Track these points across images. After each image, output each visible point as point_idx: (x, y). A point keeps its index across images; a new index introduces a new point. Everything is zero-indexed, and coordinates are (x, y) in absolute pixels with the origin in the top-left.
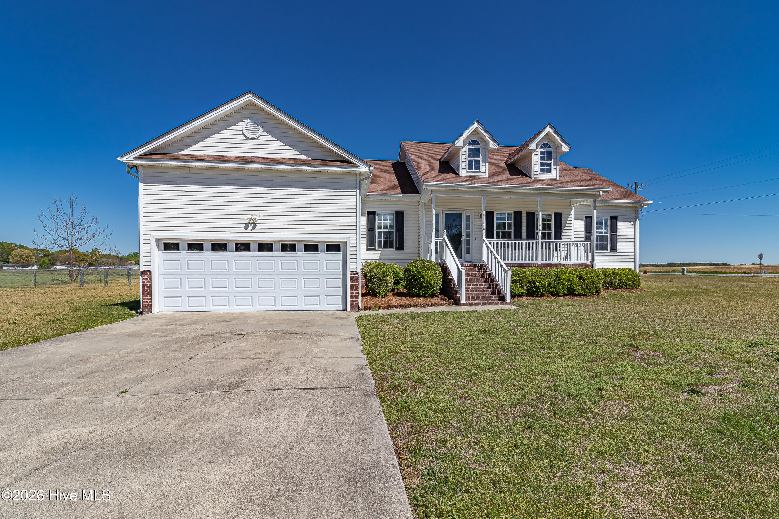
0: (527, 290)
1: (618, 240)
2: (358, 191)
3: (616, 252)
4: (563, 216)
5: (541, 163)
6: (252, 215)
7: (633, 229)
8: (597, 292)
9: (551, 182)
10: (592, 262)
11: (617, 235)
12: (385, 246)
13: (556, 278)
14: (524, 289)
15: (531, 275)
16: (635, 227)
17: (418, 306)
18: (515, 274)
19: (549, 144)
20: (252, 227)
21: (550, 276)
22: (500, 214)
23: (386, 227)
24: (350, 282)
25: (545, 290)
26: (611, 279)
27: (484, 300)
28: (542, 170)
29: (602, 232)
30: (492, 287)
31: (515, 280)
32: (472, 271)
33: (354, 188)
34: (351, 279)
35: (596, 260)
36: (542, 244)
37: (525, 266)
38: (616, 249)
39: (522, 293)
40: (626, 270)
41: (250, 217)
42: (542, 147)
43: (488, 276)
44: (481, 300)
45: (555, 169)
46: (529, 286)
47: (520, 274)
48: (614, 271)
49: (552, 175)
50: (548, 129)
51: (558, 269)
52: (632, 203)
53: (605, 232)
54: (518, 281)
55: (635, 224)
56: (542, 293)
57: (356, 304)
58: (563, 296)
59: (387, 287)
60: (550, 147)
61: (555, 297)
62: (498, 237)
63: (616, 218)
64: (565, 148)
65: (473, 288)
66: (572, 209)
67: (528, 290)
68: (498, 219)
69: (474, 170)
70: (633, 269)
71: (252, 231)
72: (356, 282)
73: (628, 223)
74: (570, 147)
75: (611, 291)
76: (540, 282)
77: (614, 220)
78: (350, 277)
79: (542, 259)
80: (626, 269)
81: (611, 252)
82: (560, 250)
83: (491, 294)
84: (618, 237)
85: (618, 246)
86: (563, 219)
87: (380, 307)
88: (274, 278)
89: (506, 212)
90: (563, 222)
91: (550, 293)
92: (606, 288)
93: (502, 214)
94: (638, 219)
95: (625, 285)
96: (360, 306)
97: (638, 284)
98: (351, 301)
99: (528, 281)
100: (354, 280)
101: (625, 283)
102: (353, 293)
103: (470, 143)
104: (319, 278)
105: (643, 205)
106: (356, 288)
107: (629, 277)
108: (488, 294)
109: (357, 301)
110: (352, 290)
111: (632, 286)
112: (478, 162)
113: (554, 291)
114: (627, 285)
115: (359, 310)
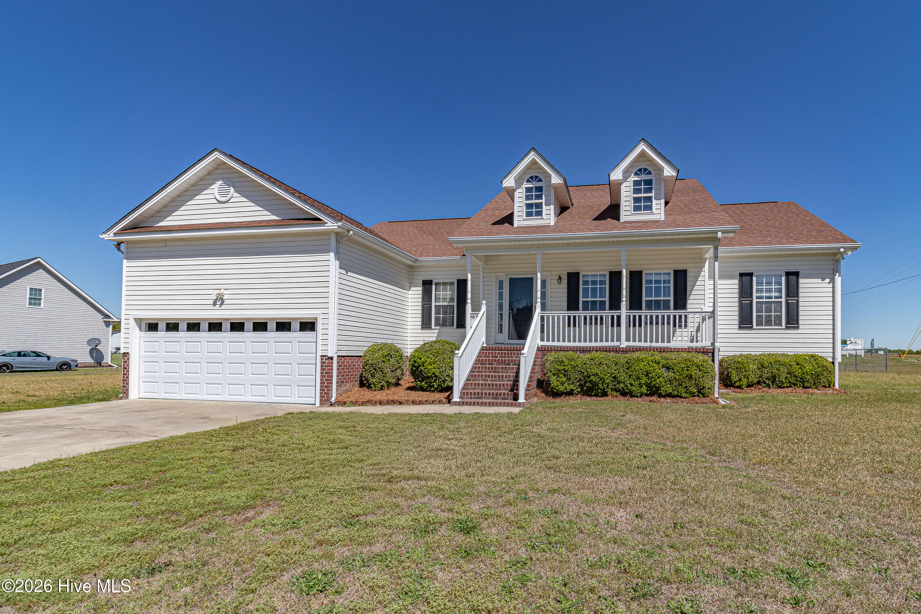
0: (579, 386)
1: (801, 308)
2: (332, 254)
3: (798, 328)
4: (688, 274)
5: (635, 198)
6: (220, 289)
7: (830, 290)
8: (699, 392)
10: (713, 344)
11: (798, 301)
12: (444, 325)
13: (627, 369)
14: (573, 384)
15: (585, 364)
16: (833, 287)
17: (403, 403)
18: (560, 362)
19: (647, 170)
20: (220, 303)
21: (616, 365)
22: (588, 276)
23: (444, 300)
24: (321, 369)
25: (608, 387)
26: (772, 372)
27: (493, 398)
28: (637, 209)
29: (770, 297)
31: (558, 370)
32: (512, 357)
33: (328, 251)
34: (322, 366)
35: (719, 340)
37: (584, 350)
38: (797, 323)
39: (572, 390)
41: (217, 292)
42: (636, 174)
44: (488, 398)
45: (658, 206)
46: (582, 381)
47: (566, 361)
48: (780, 359)
49: (651, 213)
50: (642, 147)
52: (823, 249)
53: (776, 297)
54: (563, 372)
55: (833, 281)
56: (603, 390)
57: (328, 397)
58: (641, 396)
60: (649, 173)
61: (625, 398)
62: (585, 308)
63: (797, 274)
64: (669, 172)
65: (492, 381)
66: (705, 263)
67: (581, 386)
68: (586, 283)
69: (534, 217)
70: (830, 355)
71: (220, 308)
72: (328, 369)
73: (819, 280)
74: (679, 170)
75: (773, 390)
76: (597, 374)
77: (793, 278)
78: (322, 363)
80: (807, 355)
81: (787, 328)
83: (510, 391)
84: (801, 304)
85: (801, 318)
86: (689, 279)
87: (356, 402)
88: (244, 363)
89: (599, 273)
90: (689, 284)
91: (617, 390)
92: (764, 387)
93: (592, 276)
94: (837, 274)
95: (800, 382)
96: (333, 400)
97: (828, 380)
98: (321, 393)
99: (579, 371)
100: (326, 366)
101: (801, 378)
102: (324, 383)
103: (528, 181)
104: (290, 364)
105: (842, 250)
106: (328, 376)
107: (808, 367)
108: (506, 389)
109: (328, 393)
110: (323, 380)
111: (814, 384)
112: (539, 206)
113: (623, 388)
114: (804, 382)
115: (331, 405)
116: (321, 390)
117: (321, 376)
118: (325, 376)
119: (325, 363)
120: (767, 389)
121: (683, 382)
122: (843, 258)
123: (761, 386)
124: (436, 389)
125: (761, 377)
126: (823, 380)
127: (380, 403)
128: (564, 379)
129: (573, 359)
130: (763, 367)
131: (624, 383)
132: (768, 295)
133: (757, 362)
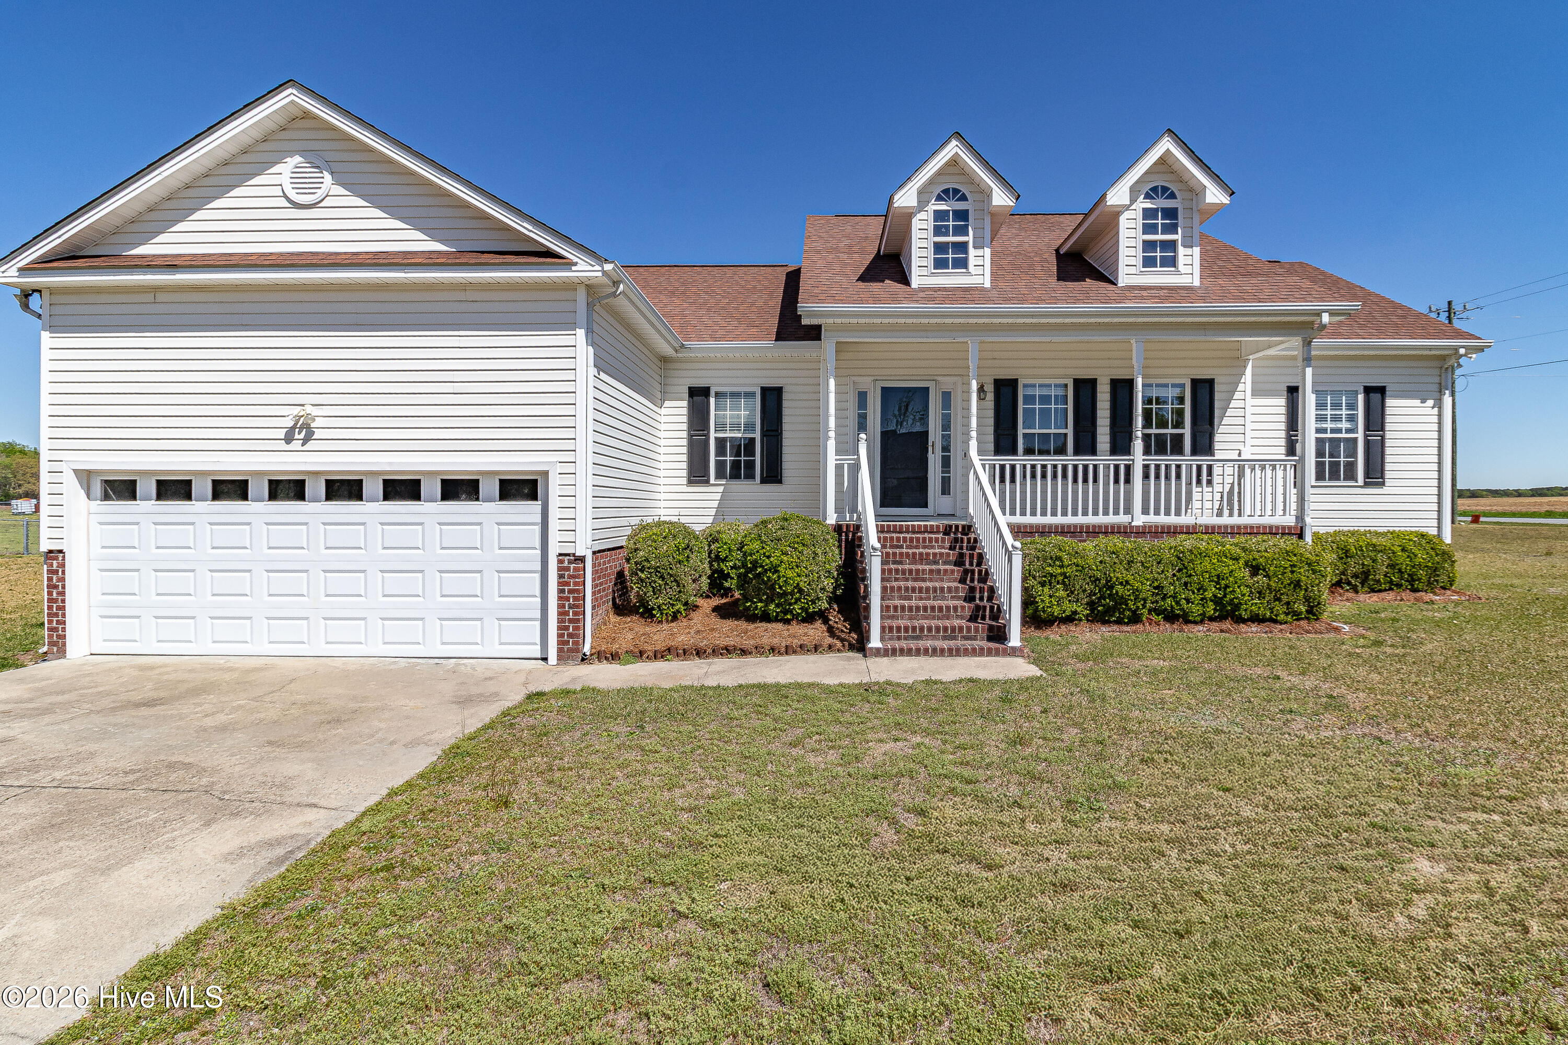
0: (1087, 604)
1: (1388, 451)
2: (579, 333)
3: (1382, 484)
4: (1217, 388)
5: (1144, 241)
6: (303, 405)
7: (1435, 419)
8: (1309, 611)
9: (1173, 291)
10: (1301, 516)
11: (1383, 437)
12: (734, 476)
13: (1180, 570)
14: (1077, 601)
15: (1101, 562)
16: (1440, 415)
17: (750, 653)
18: (1051, 558)
19: (1169, 189)
20: (302, 436)
21: (1159, 562)
22: (1034, 385)
23: (735, 426)
24: (559, 583)
25: (1144, 606)
26: (1363, 564)
27: (944, 638)
28: (1149, 262)
29: (1339, 431)
30: (978, 596)
31: (1051, 575)
33: (568, 326)
34: (561, 576)
35: (1315, 508)
36: (1146, 467)
38: (1382, 477)
39: (1075, 613)
40: (1412, 537)
41: (299, 410)
42: (1147, 196)
43: (975, 561)
44: (934, 638)
45: (1189, 258)
46: (1095, 594)
47: (1065, 557)
48: (1374, 541)
49: (1178, 273)
50: (1166, 145)
51: (1188, 543)
52: (1430, 348)
53: (1348, 431)
54: (1060, 578)
55: (1439, 404)
56: (1134, 612)
57: (574, 643)
58: (1201, 622)
59: (680, 592)
60: (1172, 196)
61: (1175, 626)
63: (1382, 390)
64: (1214, 195)
65: (921, 599)
66: (1246, 367)
67: (1091, 605)
68: (1029, 399)
69: (950, 271)
70: (1434, 532)
72: (576, 584)
73: (1417, 402)
74: (1233, 193)
75: (1362, 597)
76: (1127, 582)
77: (1376, 397)
78: (559, 569)
79: (1145, 511)
80: (1412, 533)
81: (1366, 485)
82: (1209, 482)
83: (969, 620)
84: (1388, 443)
85: (1388, 467)
86: (1217, 396)
87: (641, 653)
88: (364, 571)
89: (1053, 381)
90: (1217, 404)
91: (1158, 612)
92: (1347, 590)
93: (1040, 386)
94: (1447, 392)
95: (1407, 581)
96: (587, 649)
97: (1449, 577)
98: (560, 636)
99: (1090, 577)
100: (570, 577)
101: (1409, 575)
102: (567, 613)
103: (939, 198)
104: (480, 572)
105: (1462, 351)
106: (575, 599)
107: (1421, 556)
108: (962, 618)
109: (578, 636)
110: (564, 606)
111: (1429, 583)
112: (962, 247)
113: (1172, 606)
114: (1414, 580)
115: (583, 660)
116: (559, 628)
117: (560, 598)
118: (568, 599)
119: (568, 569)
120: (1354, 595)
121: (1282, 594)
122: (1460, 366)
123: (1342, 588)
124: (796, 617)
125: (1343, 573)
126: (1443, 578)
127: (698, 654)
128: (1062, 593)
129: (1077, 553)
130: (1347, 557)
131: (1174, 597)
132: (1333, 426)
133: (1335, 546)
